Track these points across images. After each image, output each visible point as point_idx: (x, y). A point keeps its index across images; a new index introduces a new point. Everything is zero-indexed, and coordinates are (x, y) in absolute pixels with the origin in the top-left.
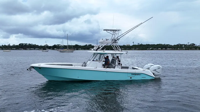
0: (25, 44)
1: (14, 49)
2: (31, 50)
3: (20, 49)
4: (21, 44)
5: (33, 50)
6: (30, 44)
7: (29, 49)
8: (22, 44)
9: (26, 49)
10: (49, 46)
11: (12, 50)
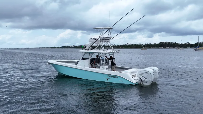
0: (165, 42)
1: (154, 48)
2: (171, 48)
3: (160, 47)
4: (161, 42)
5: (172, 48)
6: (169, 42)
7: (169, 47)
8: (163, 42)
9: (166, 48)
10: (191, 44)
11: (153, 48)
